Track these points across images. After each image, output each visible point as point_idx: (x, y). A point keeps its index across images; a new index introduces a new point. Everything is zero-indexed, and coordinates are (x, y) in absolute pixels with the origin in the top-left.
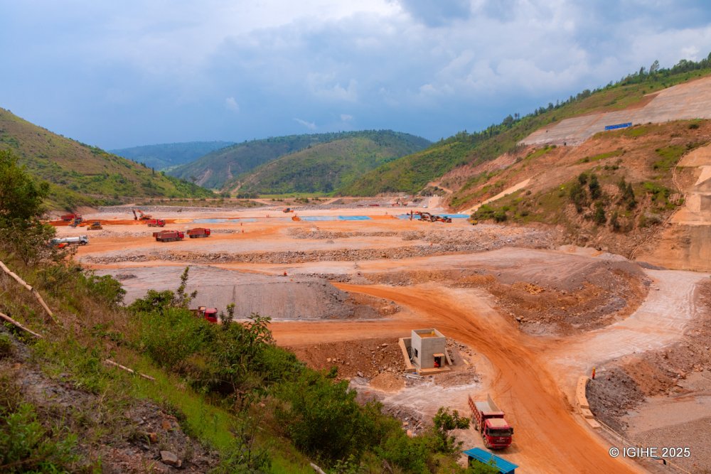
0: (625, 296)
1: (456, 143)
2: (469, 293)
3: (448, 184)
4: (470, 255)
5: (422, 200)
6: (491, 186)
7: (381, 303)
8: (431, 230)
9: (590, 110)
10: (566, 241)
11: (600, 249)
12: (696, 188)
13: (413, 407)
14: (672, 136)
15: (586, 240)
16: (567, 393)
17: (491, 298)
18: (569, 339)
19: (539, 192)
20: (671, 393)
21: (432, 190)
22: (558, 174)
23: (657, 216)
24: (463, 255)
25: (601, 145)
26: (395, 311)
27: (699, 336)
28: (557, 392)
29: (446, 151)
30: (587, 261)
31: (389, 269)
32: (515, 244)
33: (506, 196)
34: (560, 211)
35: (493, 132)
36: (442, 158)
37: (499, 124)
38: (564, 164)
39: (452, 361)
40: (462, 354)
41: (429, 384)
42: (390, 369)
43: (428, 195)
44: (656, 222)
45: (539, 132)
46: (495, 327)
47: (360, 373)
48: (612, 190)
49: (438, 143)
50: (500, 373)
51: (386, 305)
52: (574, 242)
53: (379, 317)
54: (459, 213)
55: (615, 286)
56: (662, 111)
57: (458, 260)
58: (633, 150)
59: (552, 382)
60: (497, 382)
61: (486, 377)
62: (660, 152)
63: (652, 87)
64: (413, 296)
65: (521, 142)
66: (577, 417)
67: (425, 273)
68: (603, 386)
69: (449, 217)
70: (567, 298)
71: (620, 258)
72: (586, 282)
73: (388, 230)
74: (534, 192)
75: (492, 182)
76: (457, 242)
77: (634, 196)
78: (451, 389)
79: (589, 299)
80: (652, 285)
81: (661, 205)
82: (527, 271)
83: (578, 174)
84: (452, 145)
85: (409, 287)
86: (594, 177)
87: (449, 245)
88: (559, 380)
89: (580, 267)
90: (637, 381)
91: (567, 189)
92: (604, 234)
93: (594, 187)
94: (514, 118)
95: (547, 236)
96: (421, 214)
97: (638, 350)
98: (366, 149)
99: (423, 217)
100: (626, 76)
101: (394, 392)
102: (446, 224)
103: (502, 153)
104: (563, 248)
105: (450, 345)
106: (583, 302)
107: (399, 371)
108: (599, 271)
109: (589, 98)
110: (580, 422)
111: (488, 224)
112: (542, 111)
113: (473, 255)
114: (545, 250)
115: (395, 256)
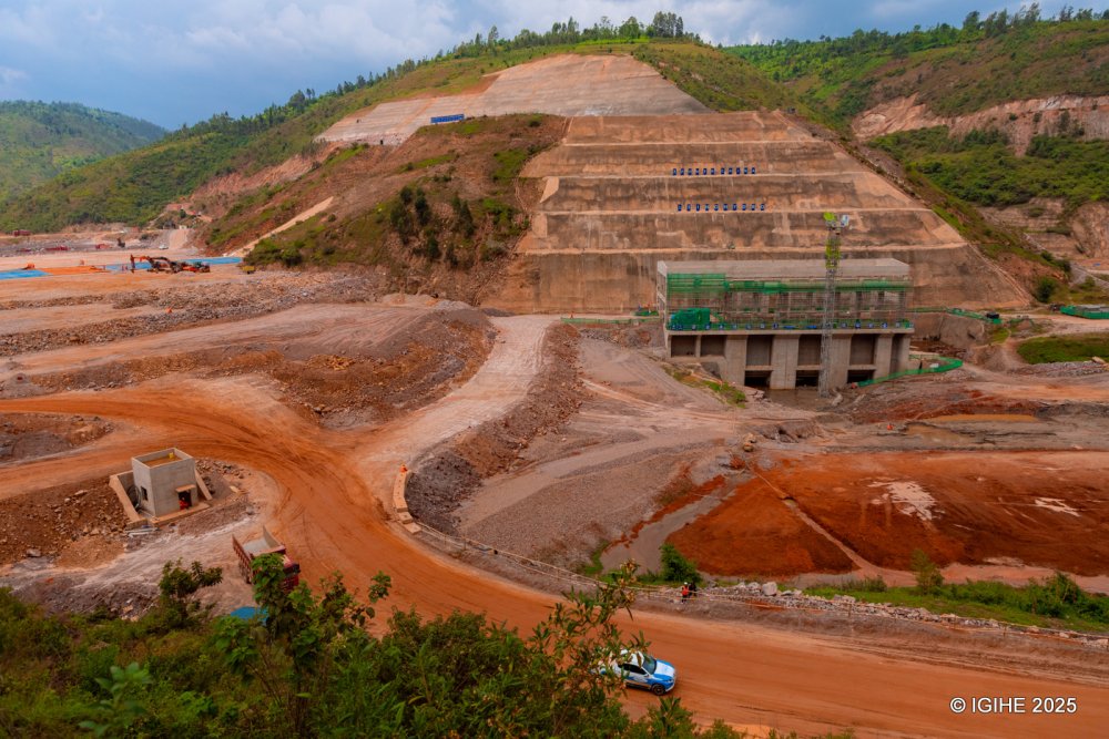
0: (463, 355)
1: (211, 134)
2: (239, 383)
3: (204, 207)
4: (241, 323)
5: (156, 235)
6: (274, 208)
7: (73, 424)
8: (172, 286)
9: (415, 93)
10: (392, 289)
11: (437, 296)
12: (541, 206)
13: (141, 579)
14: (512, 135)
15: (417, 284)
16: (382, 499)
17: (275, 385)
18: (390, 425)
19: (348, 217)
20: (511, 468)
21: (175, 219)
22: (373, 189)
23: (501, 245)
24: (228, 324)
25: (427, 146)
26: (101, 433)
27: (544, 393)
28: (369, 499)
29: (194, 147)
30: (414, 314)
31: (85, 362)
32: (315, 299)
33: (298, 223)
34: (379, 243)
35: (273, 118)
36: (190, 160)
37: (283, 105)
38: (380, 173)
39: (212, 493)
40: (227, 478)
41: (169, 538)
42: (95, 531)
43: (168, 227)
44: (500, 253)
45: (348, 122)
46: (282, 428)
47: (32, 552)
48: (444, 210)
49: (177, 133)
50: (289, 494)
51: (84, 425)
52: (402, 288)
53: (69, 448)
54: (225, 255)
55: (450, 344)
56: (507, 99)
57: (220, 333)
58: (467, 154)
59: (363, 487)
60: (284, 507)
61: (265, 504)
62: (499, 158)
63: (491, 65)
64: (137, 401)
65: (321, 137)
66: (393, 525)
67: (158, 361)
68: (430, 478)
69: (204, 263)
70: (385, 369)
71: (461, 305)
72: (412, 343)
73: (83, 293)
74: (340, 216)
75: (276, 203)
76: (217, 304)
77: (471, 219)
78: (209, 535)
79: (416, 366)
80: (497, 338)
81: (504, 230)
82: (327, 339)
83: (400, 188)
84: (205, 137)
85: (129, 388)
86: (420, 193)
87: (203, 310)
88: (373, 483)
89: (405, 322)
90: (472, 462)
91: (386, 211)
92: (439, 275)
93: (422, 207)
94: (307, 97)
95: (364, 283)
96: (151, 260)
97: (475, 423)
98: (27, 138)
99: (156, 266)
100: (459, 45)
101: (104, 566)
102: (199, 275)
103: (292, 154)
104: (388, 299)
105: (208, 470)
106: (408, 372)
107: (115, 530)
108: (429, 326)
109: (413, 73)
110: (396, 530)
111: (273, 270)
112: (349, 88)
113: (246, 322)
114: (361, 304)
115: (98, 338)
